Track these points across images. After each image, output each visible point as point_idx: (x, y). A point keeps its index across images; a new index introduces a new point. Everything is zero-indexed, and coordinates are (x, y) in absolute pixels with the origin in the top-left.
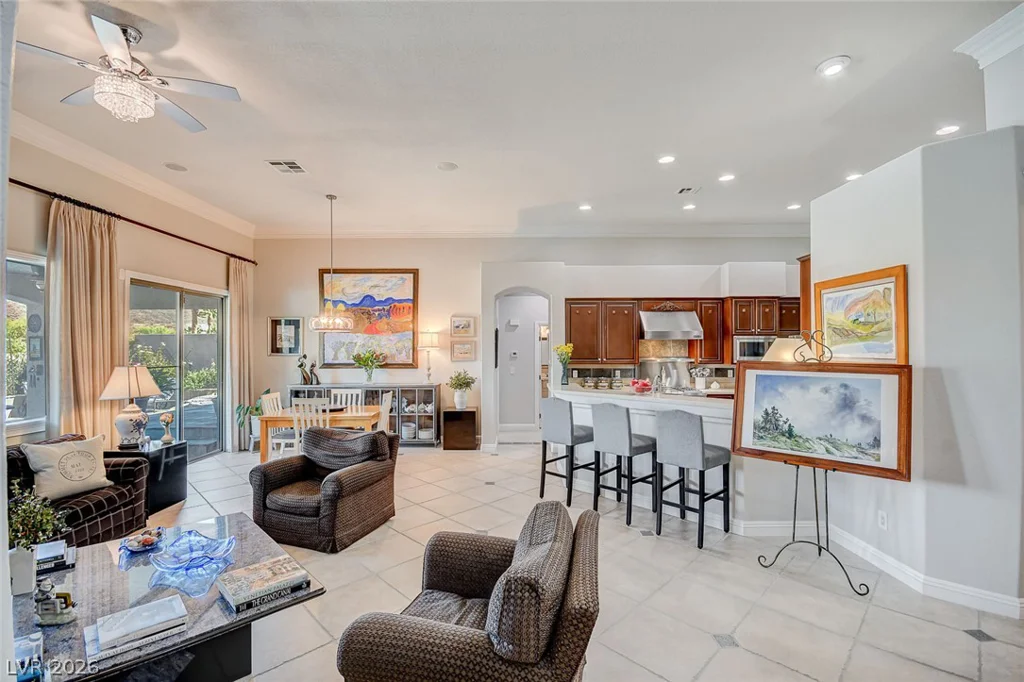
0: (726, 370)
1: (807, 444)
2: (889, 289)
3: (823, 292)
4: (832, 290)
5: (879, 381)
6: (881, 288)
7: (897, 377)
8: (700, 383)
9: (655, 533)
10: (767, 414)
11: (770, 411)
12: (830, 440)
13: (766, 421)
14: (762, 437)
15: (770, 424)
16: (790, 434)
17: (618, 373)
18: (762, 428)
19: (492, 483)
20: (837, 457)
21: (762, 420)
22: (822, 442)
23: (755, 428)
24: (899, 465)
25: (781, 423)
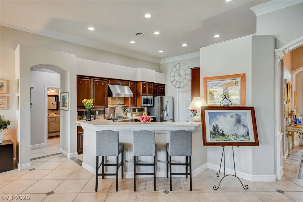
0: (135, 109)
1: (229, 138)
2: (238, 81)
3: (207, 81)
4: (212, 80)
5: (246, 112)
6: (234, 81)
7: (250, 110)
8: (129, 115)
9: (169, 190)
10: (214, 127)
11: (215, 126)
12: (235, 135)
13: (214, 130)
14: (213, 137)
15: (216, 132)
16: (223, 135)
17: (97, 112)
18: (213, 133)
19: (52, 193)
20: (239, 141)
21: (213, 130)
22: (233, 136)
23: (211, 134)
24: (255, 141)
25: (219, 131)
